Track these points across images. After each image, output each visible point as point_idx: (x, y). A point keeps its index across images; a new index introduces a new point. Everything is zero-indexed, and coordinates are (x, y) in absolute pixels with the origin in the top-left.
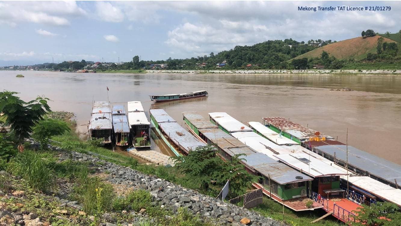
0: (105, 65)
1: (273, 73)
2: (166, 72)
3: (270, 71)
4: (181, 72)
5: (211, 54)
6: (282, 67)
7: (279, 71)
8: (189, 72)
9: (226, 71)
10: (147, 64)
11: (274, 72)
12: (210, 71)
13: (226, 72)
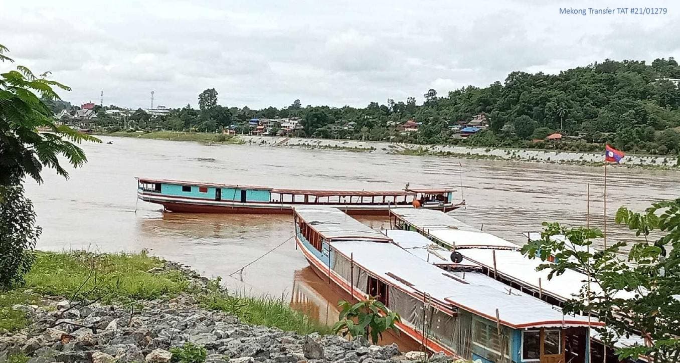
0: (115, 114)
1: (641, 165)
2: (301, 143)
3: (630, 160)
4: (346, 145)
5: (427, 96)
6: (664, 147)
7: (660, 160)
8: (372, 148)
9: (487, 151)
10: (239, 117)
11: (644, 163)
12: (439, 148)
13: (489, 154)
